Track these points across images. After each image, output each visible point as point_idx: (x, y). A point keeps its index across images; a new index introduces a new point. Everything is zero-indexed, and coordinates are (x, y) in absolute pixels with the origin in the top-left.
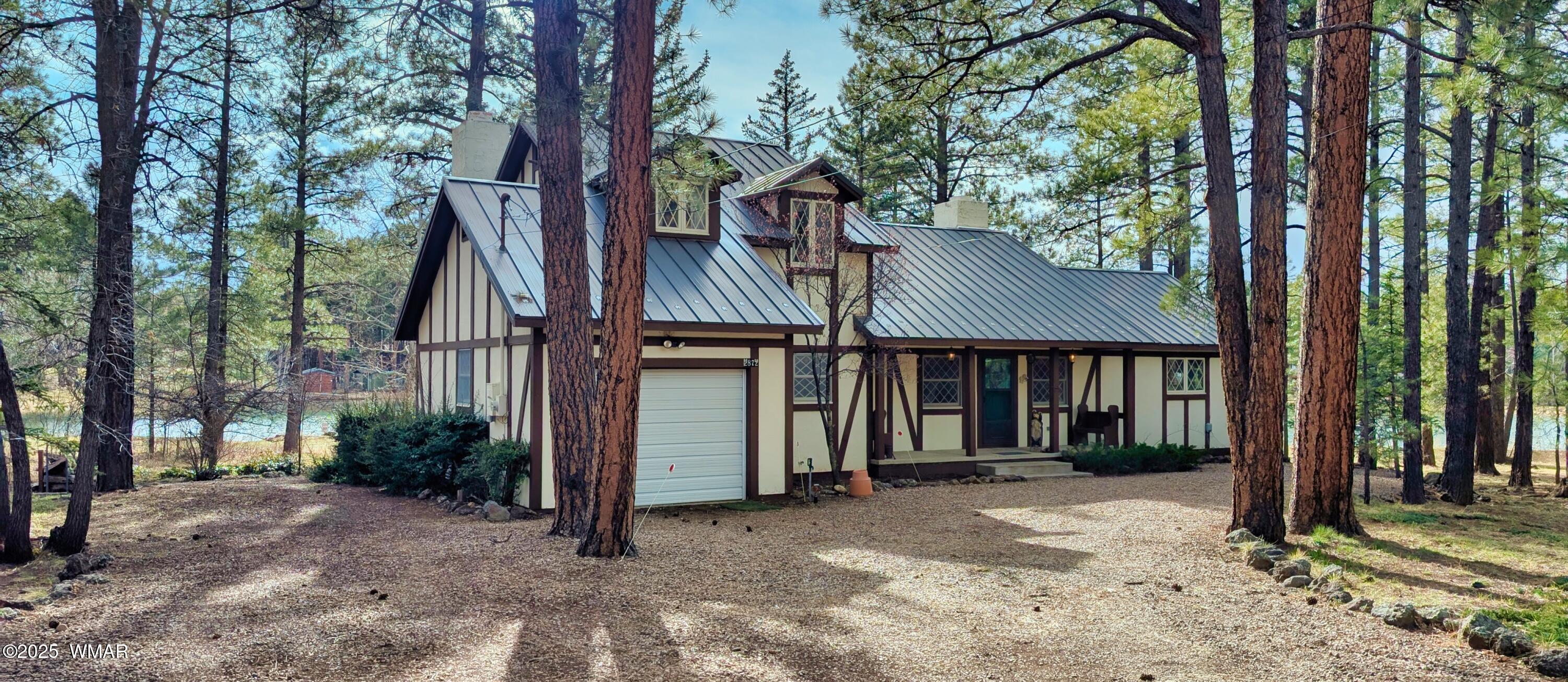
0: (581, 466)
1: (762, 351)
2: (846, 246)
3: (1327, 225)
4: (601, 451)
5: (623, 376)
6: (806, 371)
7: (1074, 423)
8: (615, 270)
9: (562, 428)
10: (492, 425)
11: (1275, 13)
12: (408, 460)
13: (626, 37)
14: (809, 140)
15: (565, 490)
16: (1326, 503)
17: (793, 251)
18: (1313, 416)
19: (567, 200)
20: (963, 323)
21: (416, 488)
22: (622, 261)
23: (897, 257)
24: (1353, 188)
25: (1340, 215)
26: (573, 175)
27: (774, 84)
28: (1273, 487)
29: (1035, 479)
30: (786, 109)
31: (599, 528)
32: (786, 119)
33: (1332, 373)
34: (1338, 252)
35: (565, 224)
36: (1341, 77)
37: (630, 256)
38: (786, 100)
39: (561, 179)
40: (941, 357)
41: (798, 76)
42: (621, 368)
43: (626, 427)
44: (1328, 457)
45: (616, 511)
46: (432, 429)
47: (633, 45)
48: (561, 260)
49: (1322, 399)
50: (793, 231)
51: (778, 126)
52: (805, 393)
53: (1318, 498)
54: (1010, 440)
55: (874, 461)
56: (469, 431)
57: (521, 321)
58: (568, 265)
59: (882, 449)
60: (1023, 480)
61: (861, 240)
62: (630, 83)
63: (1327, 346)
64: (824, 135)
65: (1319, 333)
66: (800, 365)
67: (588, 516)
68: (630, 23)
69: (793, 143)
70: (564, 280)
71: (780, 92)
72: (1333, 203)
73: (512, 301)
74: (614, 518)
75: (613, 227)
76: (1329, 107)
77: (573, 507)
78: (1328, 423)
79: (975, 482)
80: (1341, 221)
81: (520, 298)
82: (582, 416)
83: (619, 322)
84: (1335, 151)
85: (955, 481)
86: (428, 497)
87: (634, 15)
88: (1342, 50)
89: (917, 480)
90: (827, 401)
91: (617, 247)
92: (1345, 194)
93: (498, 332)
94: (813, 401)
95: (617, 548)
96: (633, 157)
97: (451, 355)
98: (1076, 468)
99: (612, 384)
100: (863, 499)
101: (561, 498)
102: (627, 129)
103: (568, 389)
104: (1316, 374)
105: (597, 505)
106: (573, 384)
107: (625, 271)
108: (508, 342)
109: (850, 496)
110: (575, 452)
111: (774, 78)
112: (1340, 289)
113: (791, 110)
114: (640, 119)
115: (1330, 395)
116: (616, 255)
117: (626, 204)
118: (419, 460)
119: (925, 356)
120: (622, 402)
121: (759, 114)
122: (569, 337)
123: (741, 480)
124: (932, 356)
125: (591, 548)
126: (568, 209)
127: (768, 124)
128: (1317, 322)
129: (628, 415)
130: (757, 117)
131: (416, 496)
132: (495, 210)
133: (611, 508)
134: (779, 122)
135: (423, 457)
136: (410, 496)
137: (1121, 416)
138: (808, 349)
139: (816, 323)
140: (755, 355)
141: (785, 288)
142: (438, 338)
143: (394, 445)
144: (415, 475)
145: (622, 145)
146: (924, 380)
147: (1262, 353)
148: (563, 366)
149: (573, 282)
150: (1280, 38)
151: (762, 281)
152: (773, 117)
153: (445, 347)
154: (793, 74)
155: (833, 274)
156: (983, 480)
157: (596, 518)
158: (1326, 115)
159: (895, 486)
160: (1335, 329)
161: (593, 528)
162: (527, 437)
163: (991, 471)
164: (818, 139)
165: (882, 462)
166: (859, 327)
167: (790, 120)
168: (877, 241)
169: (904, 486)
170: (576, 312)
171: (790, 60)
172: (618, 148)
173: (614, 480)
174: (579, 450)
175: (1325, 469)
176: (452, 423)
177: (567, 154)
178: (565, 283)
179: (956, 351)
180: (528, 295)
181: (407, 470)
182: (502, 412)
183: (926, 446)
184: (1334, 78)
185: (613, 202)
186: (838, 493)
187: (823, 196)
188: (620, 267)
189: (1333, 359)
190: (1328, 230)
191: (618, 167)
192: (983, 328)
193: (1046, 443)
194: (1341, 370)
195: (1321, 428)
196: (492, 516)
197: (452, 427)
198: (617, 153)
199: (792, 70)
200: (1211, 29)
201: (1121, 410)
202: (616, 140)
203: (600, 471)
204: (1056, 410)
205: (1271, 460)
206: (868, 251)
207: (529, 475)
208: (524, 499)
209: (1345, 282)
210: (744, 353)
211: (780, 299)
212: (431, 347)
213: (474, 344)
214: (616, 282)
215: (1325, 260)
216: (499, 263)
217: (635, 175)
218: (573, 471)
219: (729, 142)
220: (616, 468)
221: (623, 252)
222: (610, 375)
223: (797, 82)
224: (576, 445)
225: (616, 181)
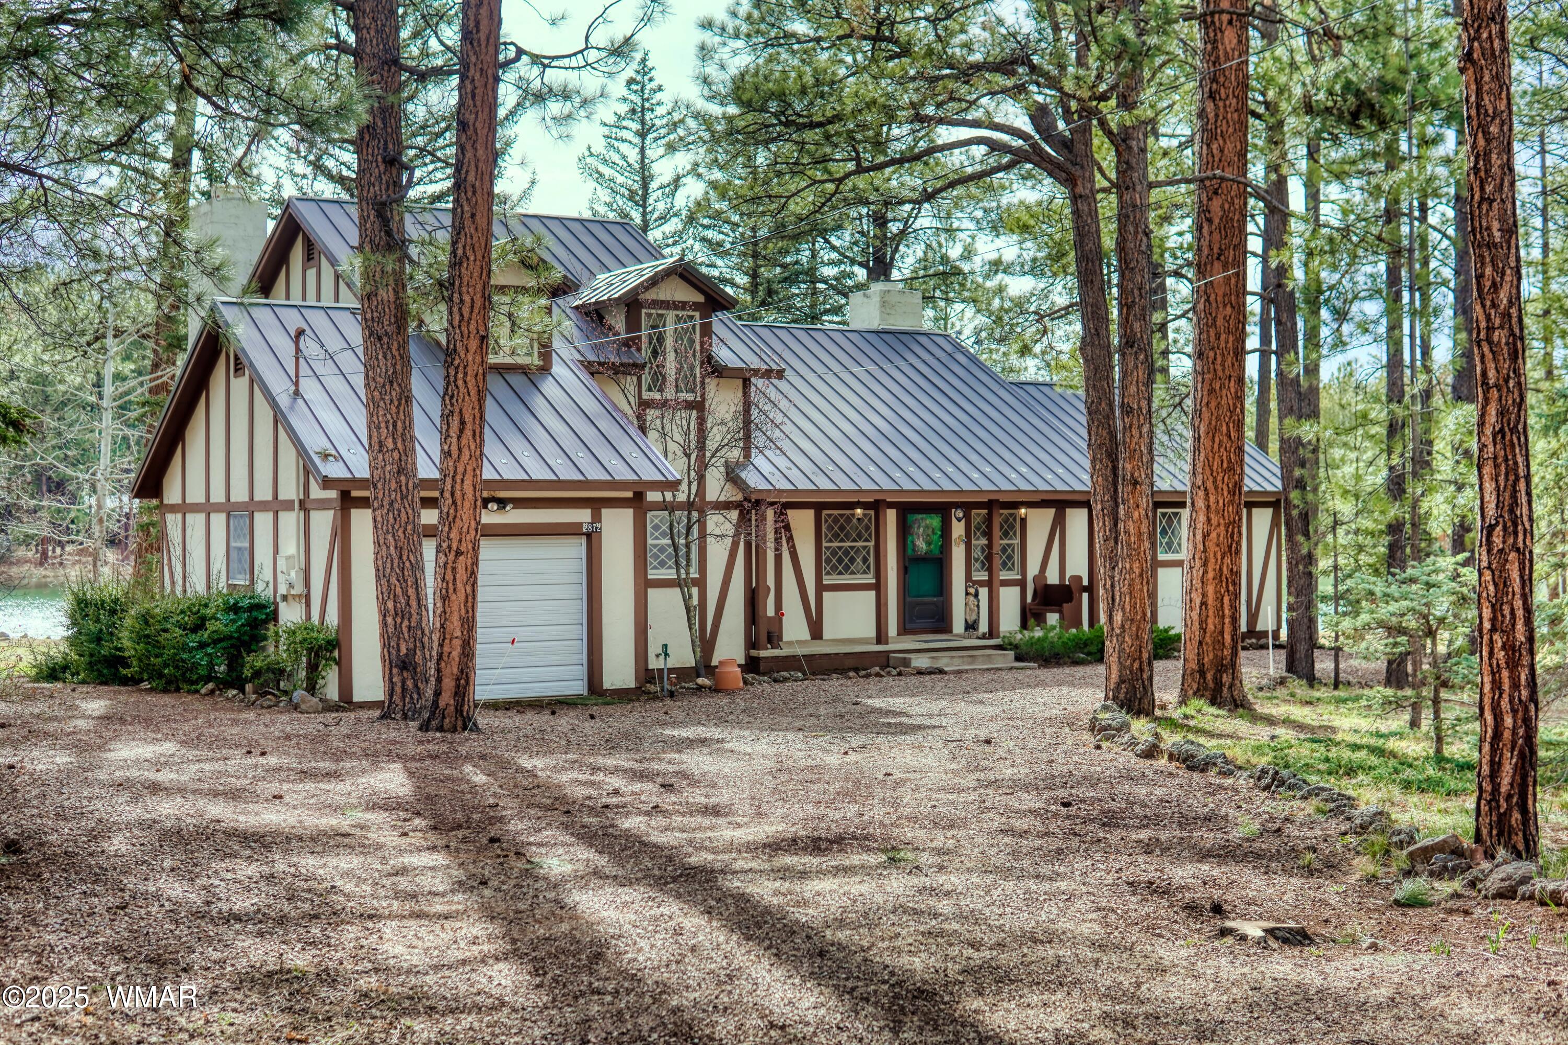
0: (411, 646)
1: (605, 512)
2: (718, 371)
3: (1207, 376)
4: (442, 626)
5: (463, 549)
6: (664, 535)
7: (1029, 599)
8: (454, 440)
9: (390, 605)
10: (282, 606)
11: (1133, 161)
12: (185, 648)
13: (466, 208)
14: (676, 182)
15: (395, 671)
16: (1209, 676)
17: (646, 378)
18: (1197, 583)
19: (393, 357)
20: (872, 468)
21: (196, 682)
22: (461, 431)
23: (782, 384)
24: (1231, 339)
25: (1219, 368)
26: (399, 328)
27: (625, 99)
28: (1140, 658)
29: (960, 672)
30: (642, 135)
31: (442, 704)
32: (642, 150)
33: (1214, 535)
34: (1218, 406)
35: (391, 383)
36: (1216, 221)
37: (469, 426)
38: (643, 123)
39: (387, 334)
40: (848, 512)
41: (660, 88)
42: (460, 541)
43: (467, 601)
44: (1211, 627)
45: (458, 686)
46: (209, 612)
47: (473, 216)
48: (387, 422)
49: (1205, 564)
50: (645, 353)
51: (631, 161)
52: (662, 564)
53: (1202, 672)
54: (941, 623)
55: (754, 653)
56: (255, 614)
57: (327, 483)
58: (395, 426)
59: (763, 637)
60: (941, 672)
61: (736, 363)
62: (469, 252)
63: (1208, 507)
64: (699, 176)
65: (1201, 493)
66: (656, 527)
67: (429, 692)
68: (470, 194)
69: (654, 185)
70: (390, 444)
71: (633, 111)
72: (1211, 354)
73: (317, 460)
74: (456, 694)
75: (452, 397)
76: (1206, 251)
77: (404, 689)
78: (1210, 589)
79: (878, 675)
80: (1220, 373)
81: (325, 456)
82: (411, 592)
83: (458, 494)
84: (1213, 297)
85: (851, 674)
86: (212, 692)
87: (473, 186)
88: (1216, 193)
89: (804, 674)
90: (687, 573)
91: (456, 418)
92: (1223, 345)
93: (289, 491)
94: (671, 574)
95: (460, 723)
96: (472, 327)
97: (219, 520)
98: (1018, 658)
99: (451, 557)
100: (730, 692)
101: (391, 679)
102: (467, 298)
103: (396, 562)
104: (1199, 537)
105: (439, 680)
106: (401, 557)
107: (464, 441)
108: (305, 506)
109: (716, 690)
110: (405, 630)
111: (624, 92)
112: (1220, 446)
113: (651, 136)
114: (479, 288)
115: (1212, 560)
116: (455, 425)
117: (465, 374)
118: (197, 649)
119: (825, 512)
120: (461, 575)
121: (603, 142)
122: (396, 506)
123: (581, 672)
124: (836, 512)
125: (434, 723)
126: (394, 365)
127: (616, 158)
128: (1199, 482)
129: (469, 588)
130: (599, 146)
131: (197, 691)
132: (285, 347)
133: (453, 683)
134: (633, 155)
135: (202, 645)
136: (189, 692)
137: (1085, 589)
138: (664, 506)
139: (670, 478)
140: (597, 518)
141: (633, 431)
142: (196, 495)
143: (166, 631)
144: (195, 666)
145: (462, 315)
146: (824, 544)
147: (1128, 516)
148: (390, 537)
149: (400, 445)
150: (1138, 188)
151: (605, 424)
152: (624, 147)
153: (207, 508)
154: (653, 85)
155: (699, 406)
156: (889, 673)
157: (438, 694)
158: (1203, 260)
159: (775, 681)
160: (1216, 488)
161: (435, 704)
162: (333, 618)
163: (906, 663)
164: (689, 180)
165: (763, 654)
166: (732, 476)
167: (648, 152)
168: (755, 363)
169: (786, 680)
170: (403, 478)
171: (649, 64)
172: (457, 318)
173: (455, 654)
174: (409, 628)
175: (1208, 639)
176: (235, 604)
177: (393, 306)
178: (390, 445)
179: (865, 506)
180: (334, 452)
181: (183, 661)
182: (299, 589)
183: (827, 635)
184: (1210, 221)
185: (452, 372)
186: (700, 687)
187: (683, 306)
188: (459, 438)
189: (1214, 521)
190: (1207, 382)
191: (458, 337)
192: (898, 475)
193: (983, 627)
194: (1223, 533)
195: (1204, 595)
196: (303, 707)
197: (235, 609)
198: (456, 323)
199: (651, 80)
200: (1082, 167)
201: (1085, 582)
202: (455, 309)
203: (441, 646)
204: (996, 583)
205: (1138, 628)
206: (745, 378)
207: (338, 663)
208: (332, 692)
209: (1225, 439)
210: (583, 516)
211: (626, 447)
212: (184, 508)
213: (252, 507)
214: (455, 453)
215: (1206, 415)
216: (292, 408)
217: (474, 344)
218: (404, 651)
219: (560, 220)
220: (457, 643)
221: (463, 423)
222: (450, 547)
223: (658, 96)
224: (406, 623)
225: (455, 350)
